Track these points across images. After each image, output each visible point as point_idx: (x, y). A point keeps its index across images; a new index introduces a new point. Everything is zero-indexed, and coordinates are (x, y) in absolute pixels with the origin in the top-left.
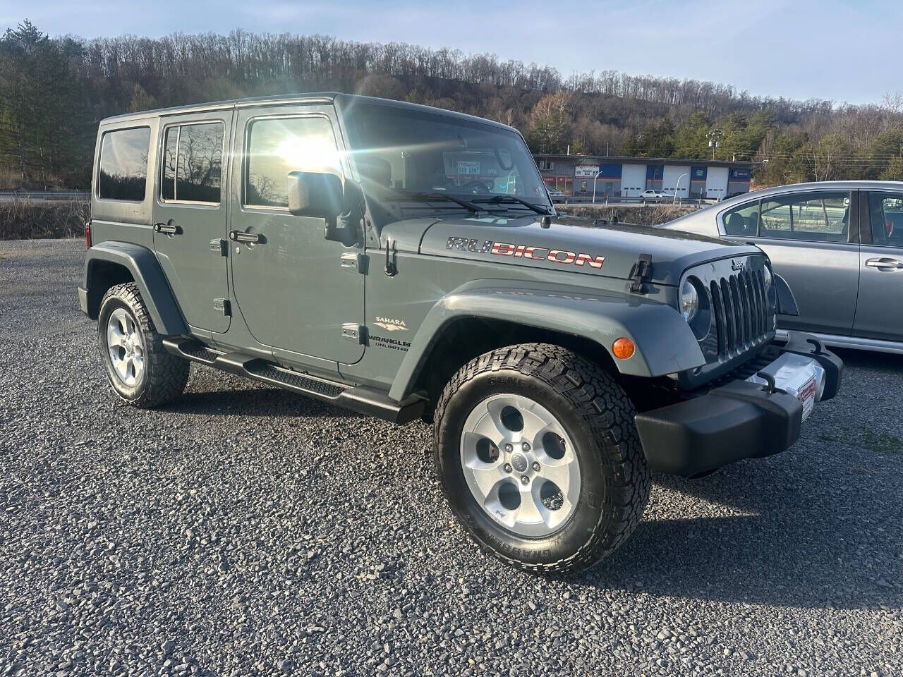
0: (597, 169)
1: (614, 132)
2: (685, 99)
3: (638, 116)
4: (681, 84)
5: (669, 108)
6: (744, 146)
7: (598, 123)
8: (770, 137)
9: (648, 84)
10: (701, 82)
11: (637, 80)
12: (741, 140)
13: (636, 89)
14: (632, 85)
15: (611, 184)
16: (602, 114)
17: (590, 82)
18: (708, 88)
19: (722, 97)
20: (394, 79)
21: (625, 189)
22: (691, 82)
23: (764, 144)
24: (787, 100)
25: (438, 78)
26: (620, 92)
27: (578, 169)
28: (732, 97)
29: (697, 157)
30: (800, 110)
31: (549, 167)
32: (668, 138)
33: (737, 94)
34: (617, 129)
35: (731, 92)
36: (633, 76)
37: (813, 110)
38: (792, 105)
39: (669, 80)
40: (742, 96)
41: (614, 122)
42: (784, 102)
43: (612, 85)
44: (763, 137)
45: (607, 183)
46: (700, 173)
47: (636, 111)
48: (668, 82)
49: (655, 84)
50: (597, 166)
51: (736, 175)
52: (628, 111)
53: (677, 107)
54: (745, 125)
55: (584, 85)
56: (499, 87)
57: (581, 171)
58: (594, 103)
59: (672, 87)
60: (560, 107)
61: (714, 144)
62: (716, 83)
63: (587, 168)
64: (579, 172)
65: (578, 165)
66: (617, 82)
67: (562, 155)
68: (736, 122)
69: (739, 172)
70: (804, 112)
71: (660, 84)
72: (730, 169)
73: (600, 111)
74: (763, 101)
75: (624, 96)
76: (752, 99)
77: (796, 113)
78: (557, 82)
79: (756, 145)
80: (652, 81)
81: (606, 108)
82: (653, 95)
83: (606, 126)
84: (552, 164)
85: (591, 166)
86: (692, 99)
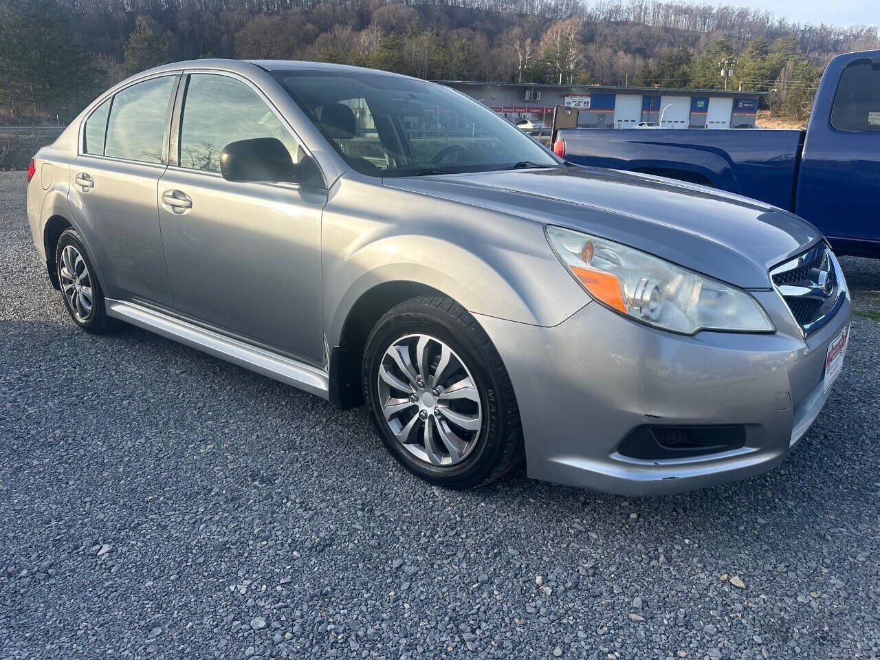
0: (589, 100)
1: (638, 62)
2: (719, 26)
3: (665, 45)
4: (715, 11)
5: (700, 37)
6: (762, 75)
7: (621, 53)
8: (790, 65)
9: (680, 11)
10: (737, 7)
11: (668, 7)
12: (760, 69)
13: (667, 16)
14: (662, 12)
15: (603, 116)
16: (627, 43)
17: (618, 10)
18: (743, 14)
19: (759, 24)
20: (411, 9)
21: (619, 121)
22: (726, 8)
23: (782, 74)
24: (829, 27)
25: (458, 7)
26: (649, 20)
27: (567, 99)
28: (769, 24)
29: (712, 87)
30: (842, 38)
31: (535, 97)
32: (685, 68)
33: (774, 22)
34: (642, 59)
35: (768, 18)
36: (664, 3)
37: (856, 37)
38: (834, 32)
39: (703, 7)
40: (780, 23)
41: (640, 52)
42: (825, 30)
43: (641, 13)
44: (783, 64)
45: (598, 115)
46: (701, 104)
47: (664, 40)
48: (701, 9)
49: (687, 11)
50: (589, 96)
51: (741, 106)
52: (655, 40)
53: (708, 35)
54: (766, 53)
55: (611, 12)
56: (522, 15)
57: (571, 102)
58: (620, 32)
59: (705, 14)
60: (570, 35)
61: (727, 73)
62: (752, 10)
63: (577, 99)
64: (569, 103)
65: (568, 96)
66: (646, 9)
67: (552, 85)
68: (757, 49)
69: (744, 103)
70: (847, 39)
71: (692, 11)
72: (734, 99)
73: (625, 40)
74: (803, 28)
75: (654, 23)
76: (790, 26)
77: (838, 41)
78: (583, 9)
79: (774, 74)
80: (684, 8)
81: (632, 37)
82: (683, 23)
83: (630, 56)
84: (539, 94)
85: (582, 96)
86: (725, 27)
